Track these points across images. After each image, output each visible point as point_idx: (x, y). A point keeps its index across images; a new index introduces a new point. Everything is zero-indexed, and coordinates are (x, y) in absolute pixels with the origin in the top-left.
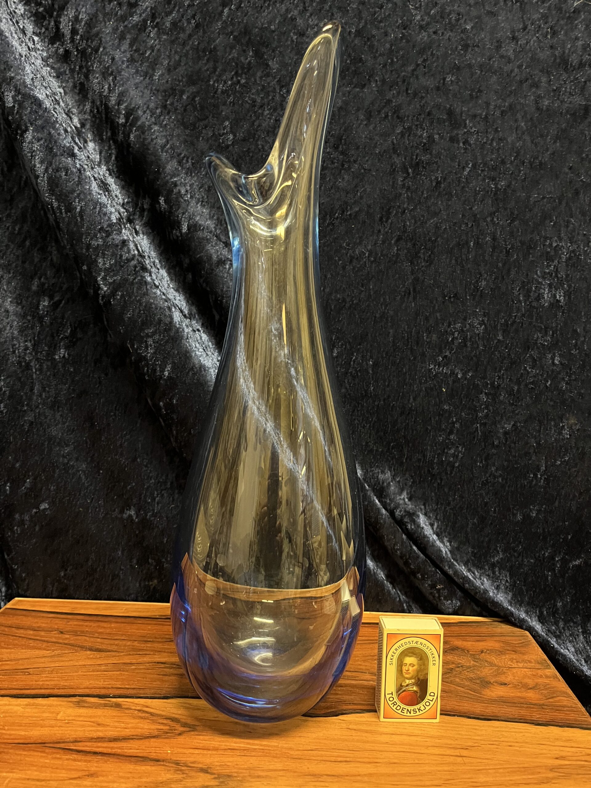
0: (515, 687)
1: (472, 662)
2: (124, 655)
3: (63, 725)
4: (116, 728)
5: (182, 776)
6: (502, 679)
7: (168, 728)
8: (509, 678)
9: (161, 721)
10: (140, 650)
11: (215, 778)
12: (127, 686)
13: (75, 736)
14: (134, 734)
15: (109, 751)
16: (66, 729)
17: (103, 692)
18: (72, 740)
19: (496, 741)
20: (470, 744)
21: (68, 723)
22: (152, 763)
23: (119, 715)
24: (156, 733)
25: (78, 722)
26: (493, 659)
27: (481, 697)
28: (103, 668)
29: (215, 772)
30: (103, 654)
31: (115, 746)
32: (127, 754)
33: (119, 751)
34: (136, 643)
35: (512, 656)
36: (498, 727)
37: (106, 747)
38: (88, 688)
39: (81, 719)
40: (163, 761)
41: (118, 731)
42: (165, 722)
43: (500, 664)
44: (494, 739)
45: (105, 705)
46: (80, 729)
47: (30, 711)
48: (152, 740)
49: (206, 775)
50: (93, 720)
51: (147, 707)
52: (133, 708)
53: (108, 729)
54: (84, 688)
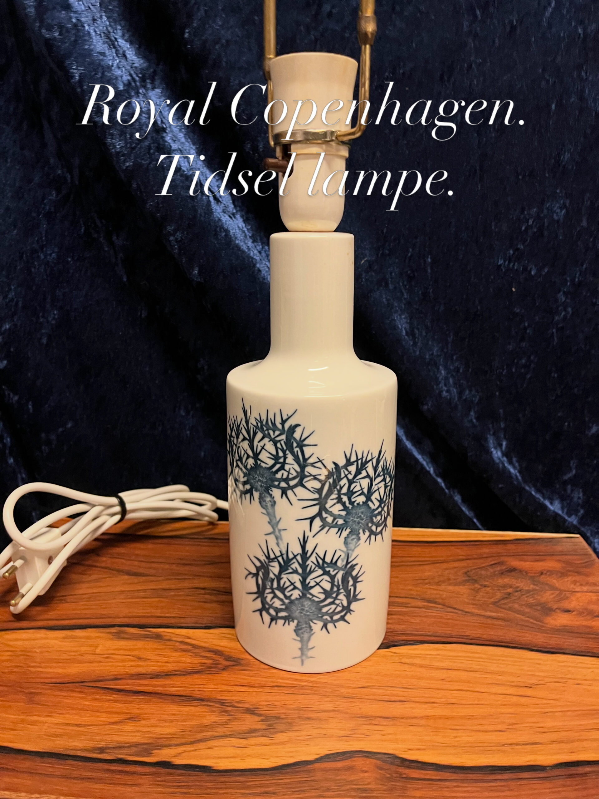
0: (580, 613)
1: (532, 586)
2: (163, 580)
3: (102, 660)
4: (158, 662)
5: (228, 718)
6: (566, 605)
7: (210, 661)
8: (573, 604)
9: (204, 654)
10: (179, 574)
11: (262, 721)
12: (167, 615)
13: (115, 673)
14: (176, 668)
15: (151, 689)
16: (106, 664)
17: (143, 621)
18: (111, 678)
19: (562, 678)
20: (534, 681)
21: (107, 658)
22: (195, 703)
23: (160, 647)
24: (199, 668)
25: (118, 657)
26: (555, 581)
27: (543, 626)
28: (142, 594)
29: (263, 712)
30: (142, 579)
31: (157, 683)
32: (170, 693)
33: (161, 689)
34: (174, 567)
35: (574, 578)
36: (563, 662)
37: (147, 685)
38: (126, 617)
39: (122, 652)
40: (208, 700)
41: (160, 666)
42: (207, 654)
43: (562, 588)
44: (560, 676)
45: (146, 637)
46: (120, 664)
47: (68, 645)
48: (196, 676)
49: (254, 716)
50: (133, 653)
51: (189, 638)
52: (175, 639)
53: (149, 663)
54: (123, 617)
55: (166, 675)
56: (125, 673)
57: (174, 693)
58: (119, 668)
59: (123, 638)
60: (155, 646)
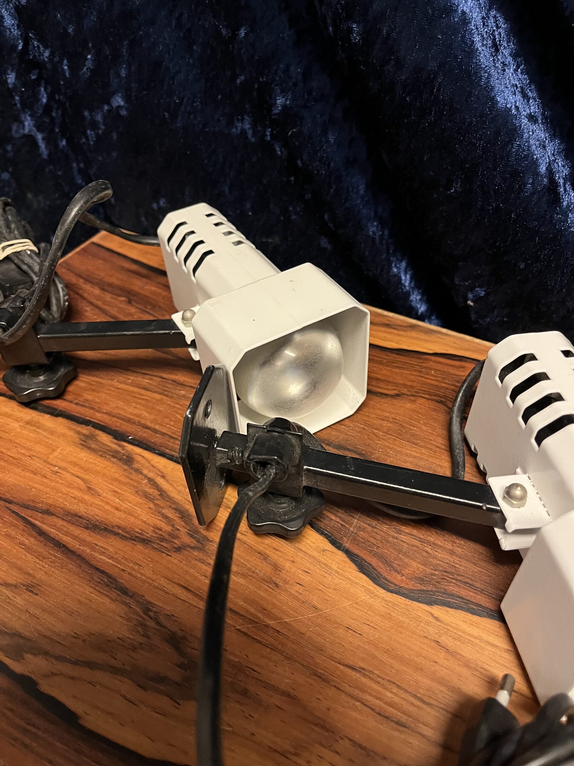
3: (49, 474)
4: (107, 503)
5: (140, 639)
7: (169, 529)
9: (167, 511)
11: (181, 666)
12: (157, 427)
13: (50, 501)
14: (122, 523)
15: (76, 546)
16: (49, 483)
17: (124, 427)
18: (45, 508)
21: (56, 473)
22: (115, 594)
23: (122, 479)
24: (150, 534)
25: (68, 476)
29: (189, 650)
31: (89, 539)
32: (94, 563)
33: (88, 551)
37: (75, 538)
38: (109, 414)
39: (75, 470)
40: (132, 596)
41: (105, 511)
45: (115, 455)
46: (64, 489)
47: (25, 435)
48: (139, 547)
50: (86, 477)
51: (163, 477)
52: (145, 472)
53: (97, 502)
54: (106, 413)
55: (106, 530)
56: (62, 506)
57: (99, 565)
58: (60, 494)
59: (89, 448)
60: (117, 476)
